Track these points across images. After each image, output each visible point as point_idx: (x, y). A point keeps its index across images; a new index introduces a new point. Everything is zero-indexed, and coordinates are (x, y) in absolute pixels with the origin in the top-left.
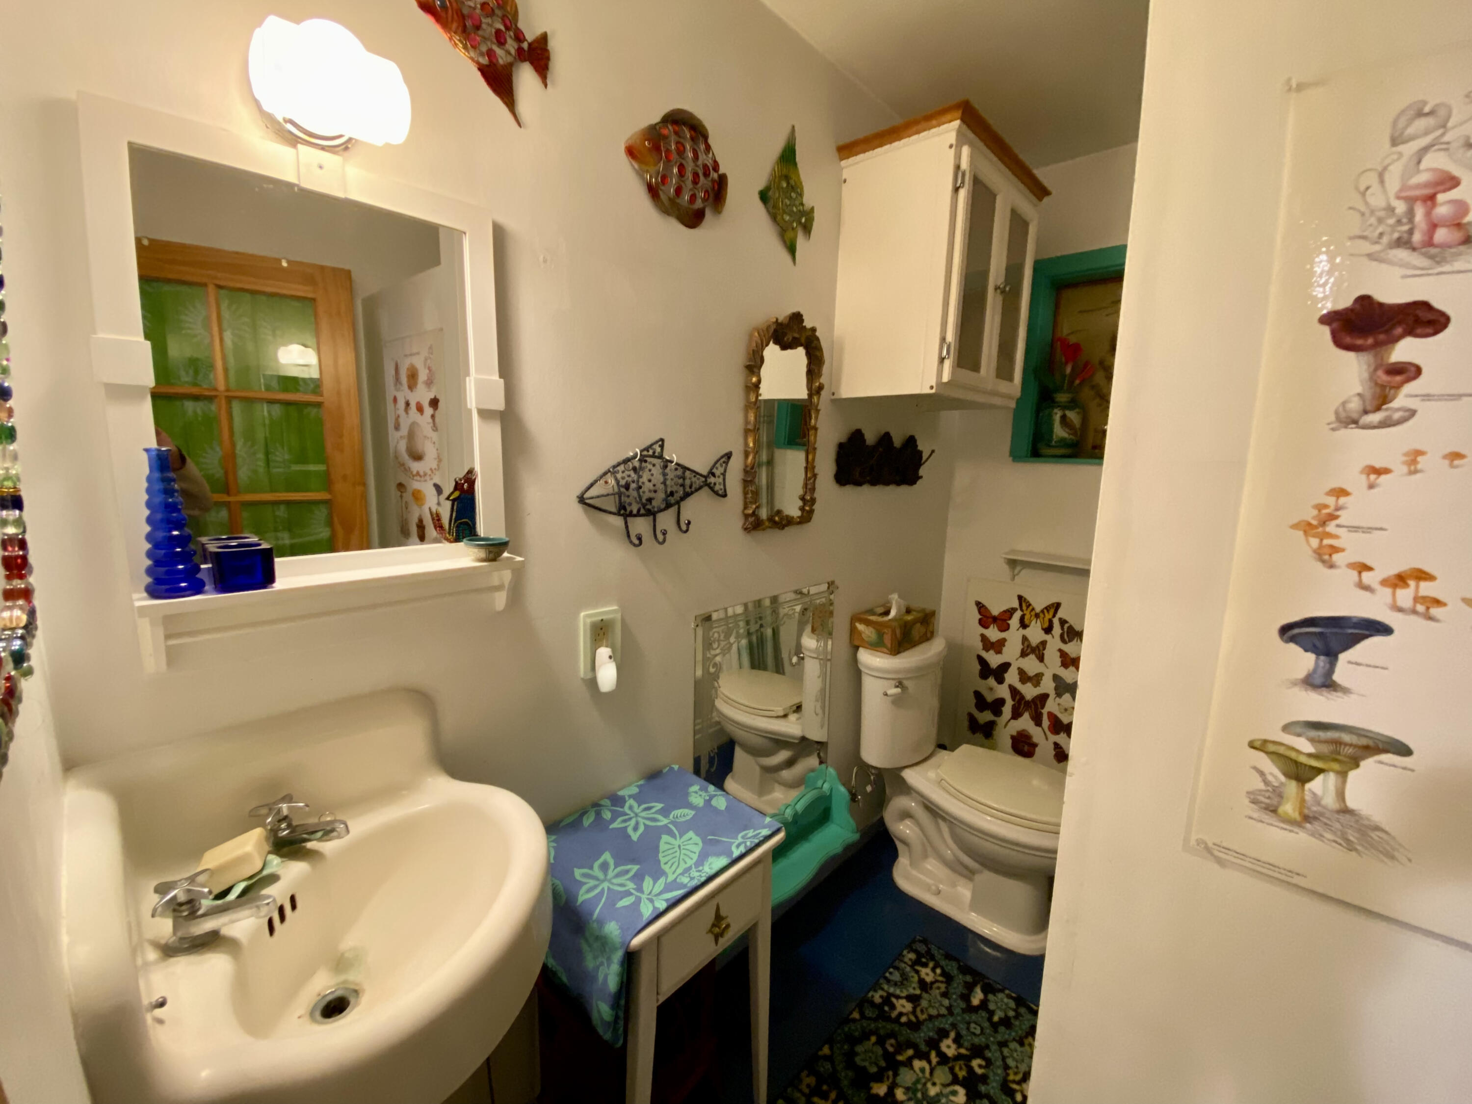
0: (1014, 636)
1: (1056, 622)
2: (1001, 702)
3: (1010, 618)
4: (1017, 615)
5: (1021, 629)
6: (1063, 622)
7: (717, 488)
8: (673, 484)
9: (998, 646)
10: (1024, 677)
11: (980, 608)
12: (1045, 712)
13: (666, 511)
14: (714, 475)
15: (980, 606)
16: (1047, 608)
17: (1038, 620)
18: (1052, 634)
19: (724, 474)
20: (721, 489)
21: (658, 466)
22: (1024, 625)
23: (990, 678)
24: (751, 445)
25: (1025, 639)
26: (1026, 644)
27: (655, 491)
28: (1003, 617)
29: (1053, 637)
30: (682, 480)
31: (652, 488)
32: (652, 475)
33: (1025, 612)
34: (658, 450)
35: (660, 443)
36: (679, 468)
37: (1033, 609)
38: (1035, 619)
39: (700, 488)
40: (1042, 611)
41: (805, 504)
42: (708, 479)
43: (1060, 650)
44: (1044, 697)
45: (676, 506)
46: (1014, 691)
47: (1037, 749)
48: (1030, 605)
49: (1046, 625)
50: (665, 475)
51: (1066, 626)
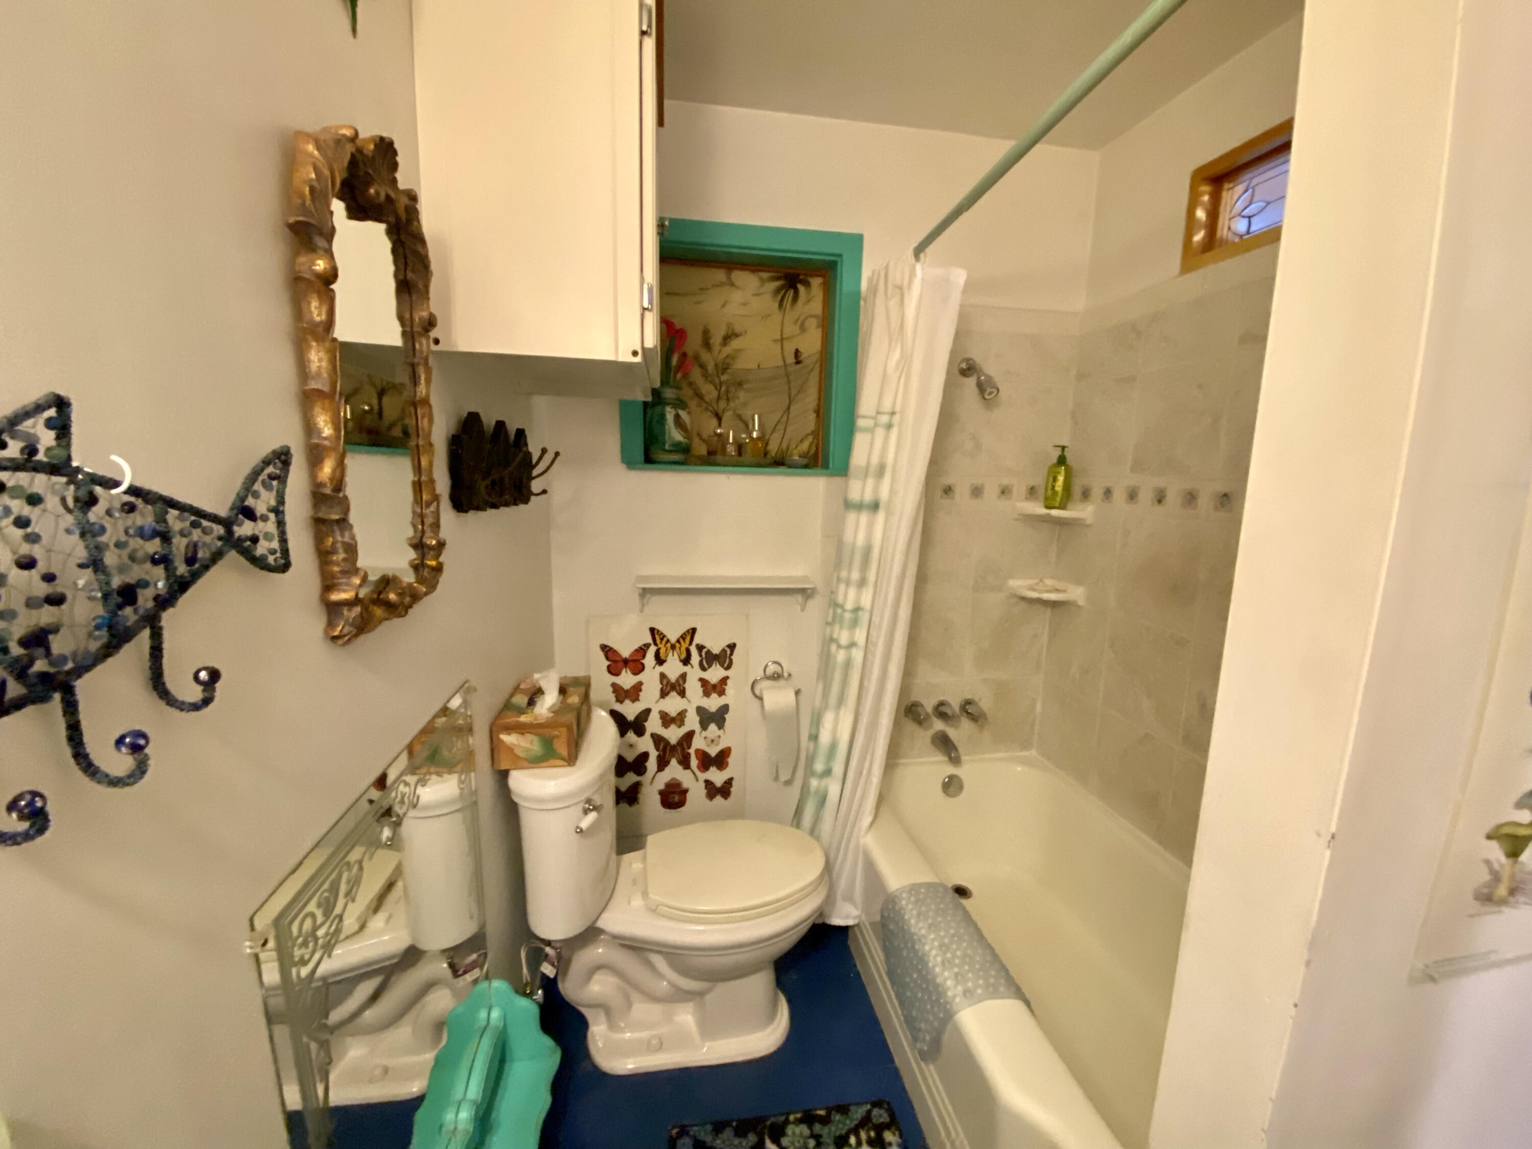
0: (650, 677)
1: (693, 649)
2: (645, 756)
3: (644, 657)
4: (653, 649)
5: (657, 666)
6: (700, 648)
7: (261, 549)
8: (126, 560)
9: (634, 693)
10: (667, 721)
11: (607, 652)
12: (692, 751)
13: (110, 660)
14: (250, 514)
15: (607, 650)
16: (683, 637)
17: (675, 652)
18: (691, 664)
19: (278, 511)
20: (273, 552)
21: (52, 502)
22: (660, 661)
23: (629, 732)
24: (327, 431)
25: (663, 676)
26: (665, 682)
27: (56, 600)
28: (635, 658)
29: (692, 667)
30: (157, 541)
31: (42, 589)
32: (33, 539)
33: (660, 646)
34: (47, 438)
35: (52, 412)
36: (139, 502)
37: (668, 641)
38: (671, 651)
39: (217, 556)
40: (678, 641)
41: (423, 557)
42: (236, 528)
43: (701, 680)
44: (689, 737)
45: (146, 633)
46: (658, 740)
47: (689, 795)
48: (664, 636)
49: (684, 656)
50: (88, 532)
51: (705, 650)
